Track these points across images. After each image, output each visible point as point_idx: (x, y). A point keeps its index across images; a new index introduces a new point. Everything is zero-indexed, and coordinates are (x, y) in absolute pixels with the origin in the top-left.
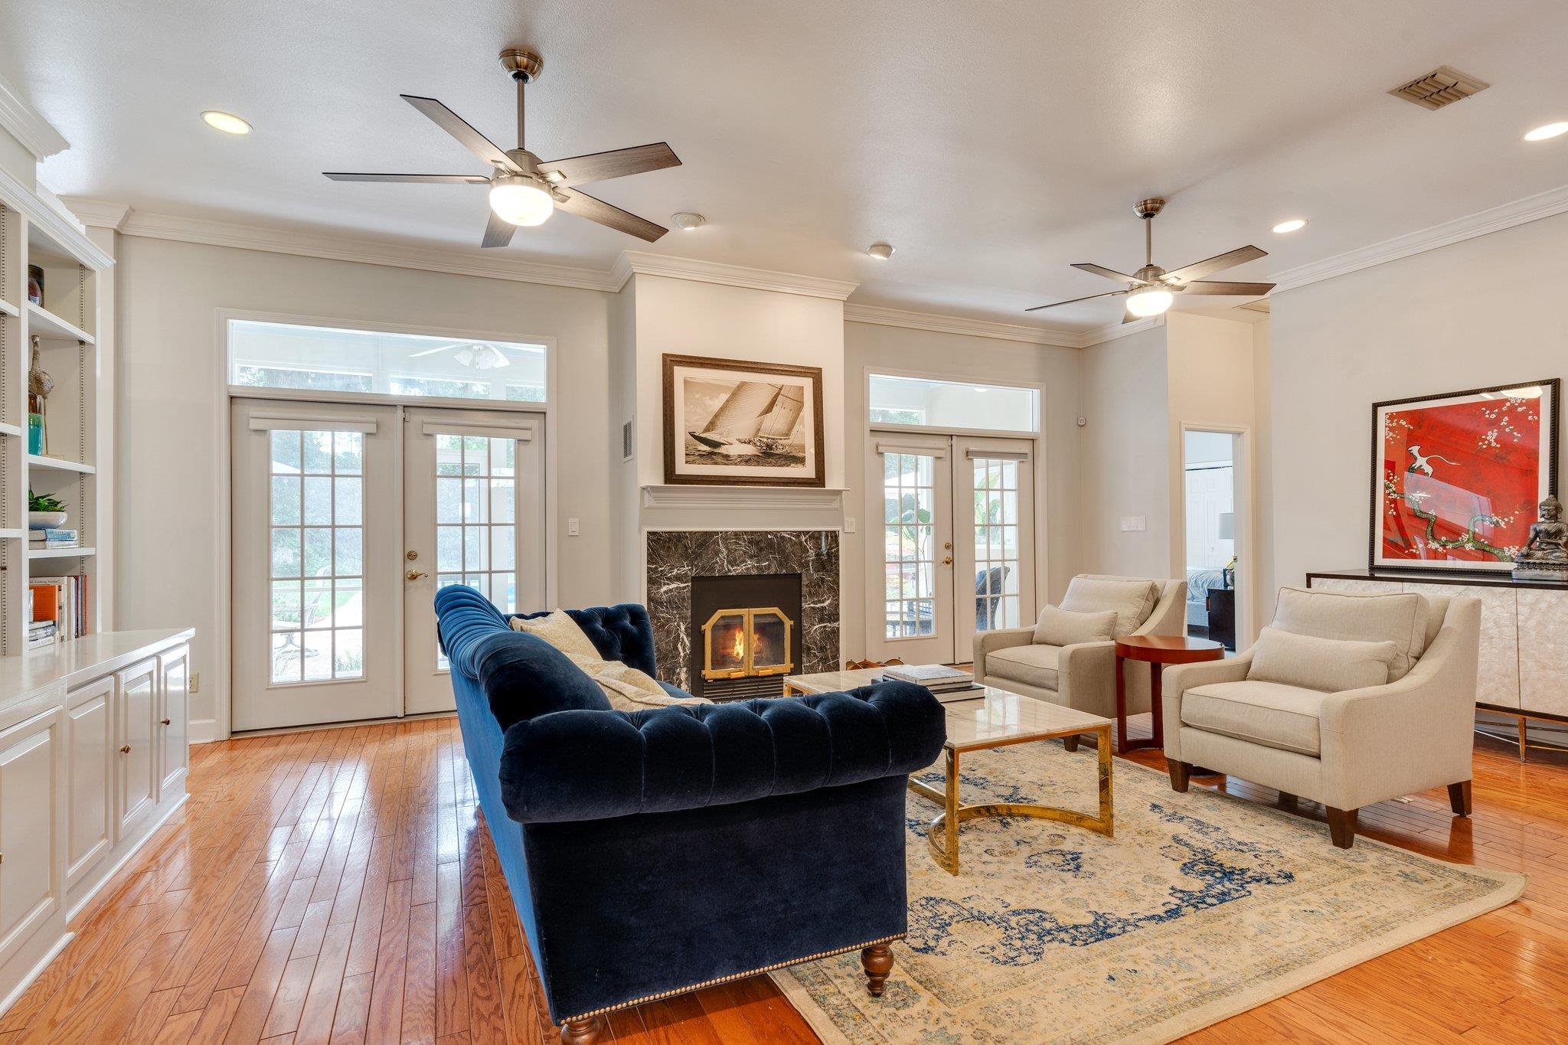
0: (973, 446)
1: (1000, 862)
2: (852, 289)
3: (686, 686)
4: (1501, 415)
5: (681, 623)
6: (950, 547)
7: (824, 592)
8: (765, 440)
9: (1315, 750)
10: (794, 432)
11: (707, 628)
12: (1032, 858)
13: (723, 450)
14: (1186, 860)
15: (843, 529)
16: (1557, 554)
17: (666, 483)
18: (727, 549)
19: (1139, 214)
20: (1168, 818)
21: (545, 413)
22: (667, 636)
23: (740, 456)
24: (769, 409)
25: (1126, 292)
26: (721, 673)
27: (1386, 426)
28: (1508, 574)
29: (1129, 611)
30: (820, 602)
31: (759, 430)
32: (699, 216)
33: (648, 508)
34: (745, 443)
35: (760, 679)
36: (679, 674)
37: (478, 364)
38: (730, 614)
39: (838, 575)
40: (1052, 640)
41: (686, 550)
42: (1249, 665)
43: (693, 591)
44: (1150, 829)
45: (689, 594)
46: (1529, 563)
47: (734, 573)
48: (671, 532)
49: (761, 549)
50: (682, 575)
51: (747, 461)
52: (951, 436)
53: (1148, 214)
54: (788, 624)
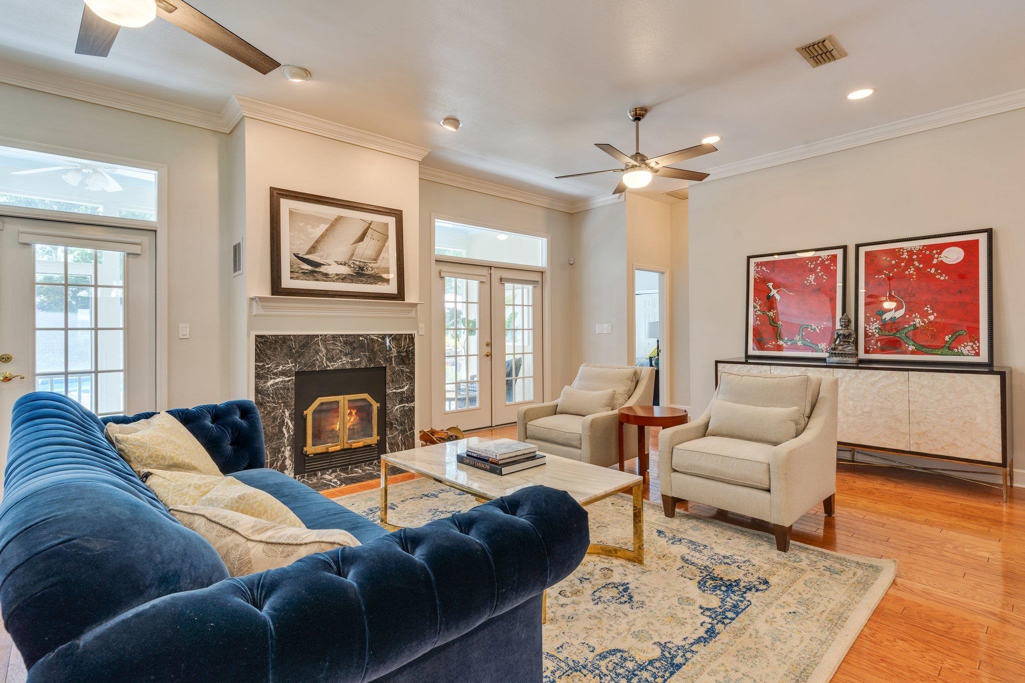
0: (506, 274)
1: (573, 603)
2: (426, 154)
3: (290, 462)
4: (816, 266)
5: (286, 410)
6: (489, 345)
7: (404, 380)
8: (358, 263)
9: (766, 486)
10: (381, 258)
11: (309, 413)
12: (595, 594)
13: (322, 269)
14: (699, 579)
15: (418, 332)
16: (850, 348)
17: (273, 294)
18: (326, 348)
19: (631, 118)
20: (671, 541)
21: (155, 231)
22: (273, 422)
23: (337, 275)
24: (361, 239)
25: (623, 170)
26: (320, 449)
27: (755, 270)
28: (823, 360)
29: (622, 389)
30: (400, 388)
31: (353, 255)
32: (306, 71)
33: (256, 315)
34: (341, 264)
35: (353, 451)
36: (283, 452)
37: (87, 185)
38: (328, 401)
39: (414, 367)
40: (571, 411)
41: (291, 350)
42: (707, 425)
43: (296, 383)
44: (664, 553)
45: (293, 386)
46: (835, 353)
47: (331, 368)
48: (277, 336)
49: (354, 349)
50: (287, 371)
51: (343, 278)
52: (491, 267)
53: (637, 118)
54: (375, 406)
